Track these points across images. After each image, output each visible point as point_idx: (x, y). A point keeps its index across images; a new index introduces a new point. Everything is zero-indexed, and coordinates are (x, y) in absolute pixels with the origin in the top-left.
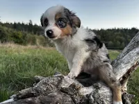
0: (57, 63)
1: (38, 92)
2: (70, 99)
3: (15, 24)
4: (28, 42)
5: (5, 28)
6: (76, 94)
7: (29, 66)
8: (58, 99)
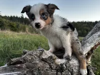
0: (40, 44)
1: (25, 61)
2: (48, 66)
3: (11, 17)
4: (21, 30)
5: (4, 20)
6: (53, 63)
7: (20, 46)
8: (39, 65)
